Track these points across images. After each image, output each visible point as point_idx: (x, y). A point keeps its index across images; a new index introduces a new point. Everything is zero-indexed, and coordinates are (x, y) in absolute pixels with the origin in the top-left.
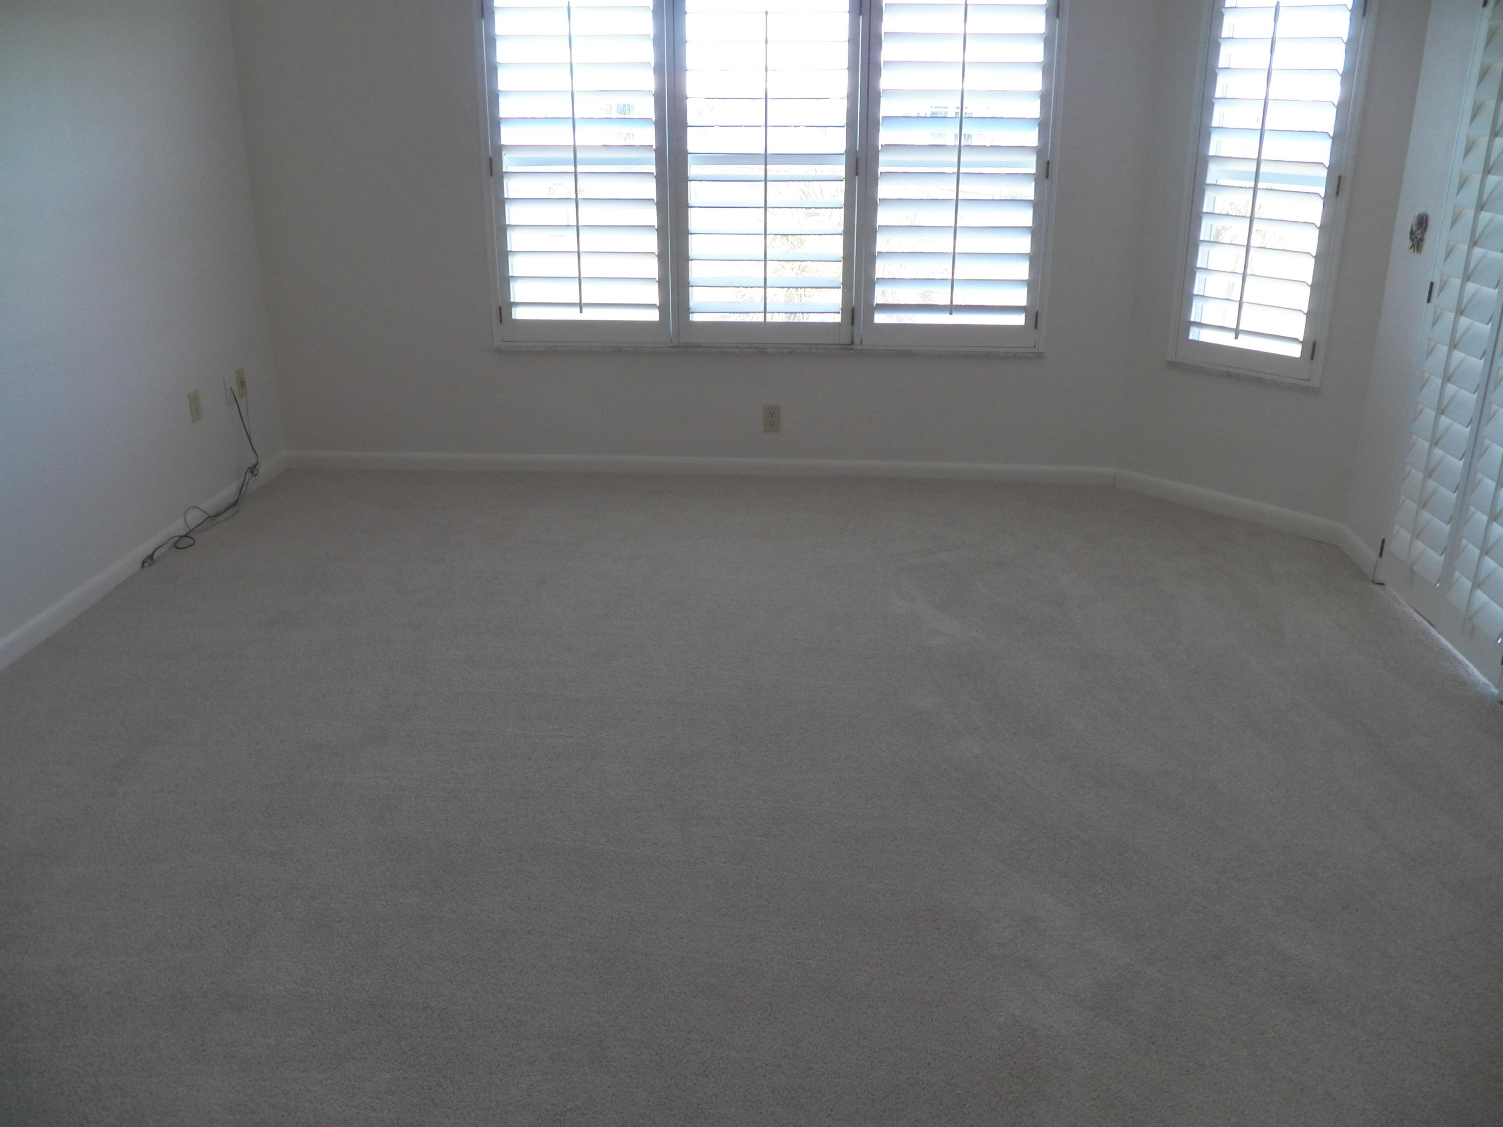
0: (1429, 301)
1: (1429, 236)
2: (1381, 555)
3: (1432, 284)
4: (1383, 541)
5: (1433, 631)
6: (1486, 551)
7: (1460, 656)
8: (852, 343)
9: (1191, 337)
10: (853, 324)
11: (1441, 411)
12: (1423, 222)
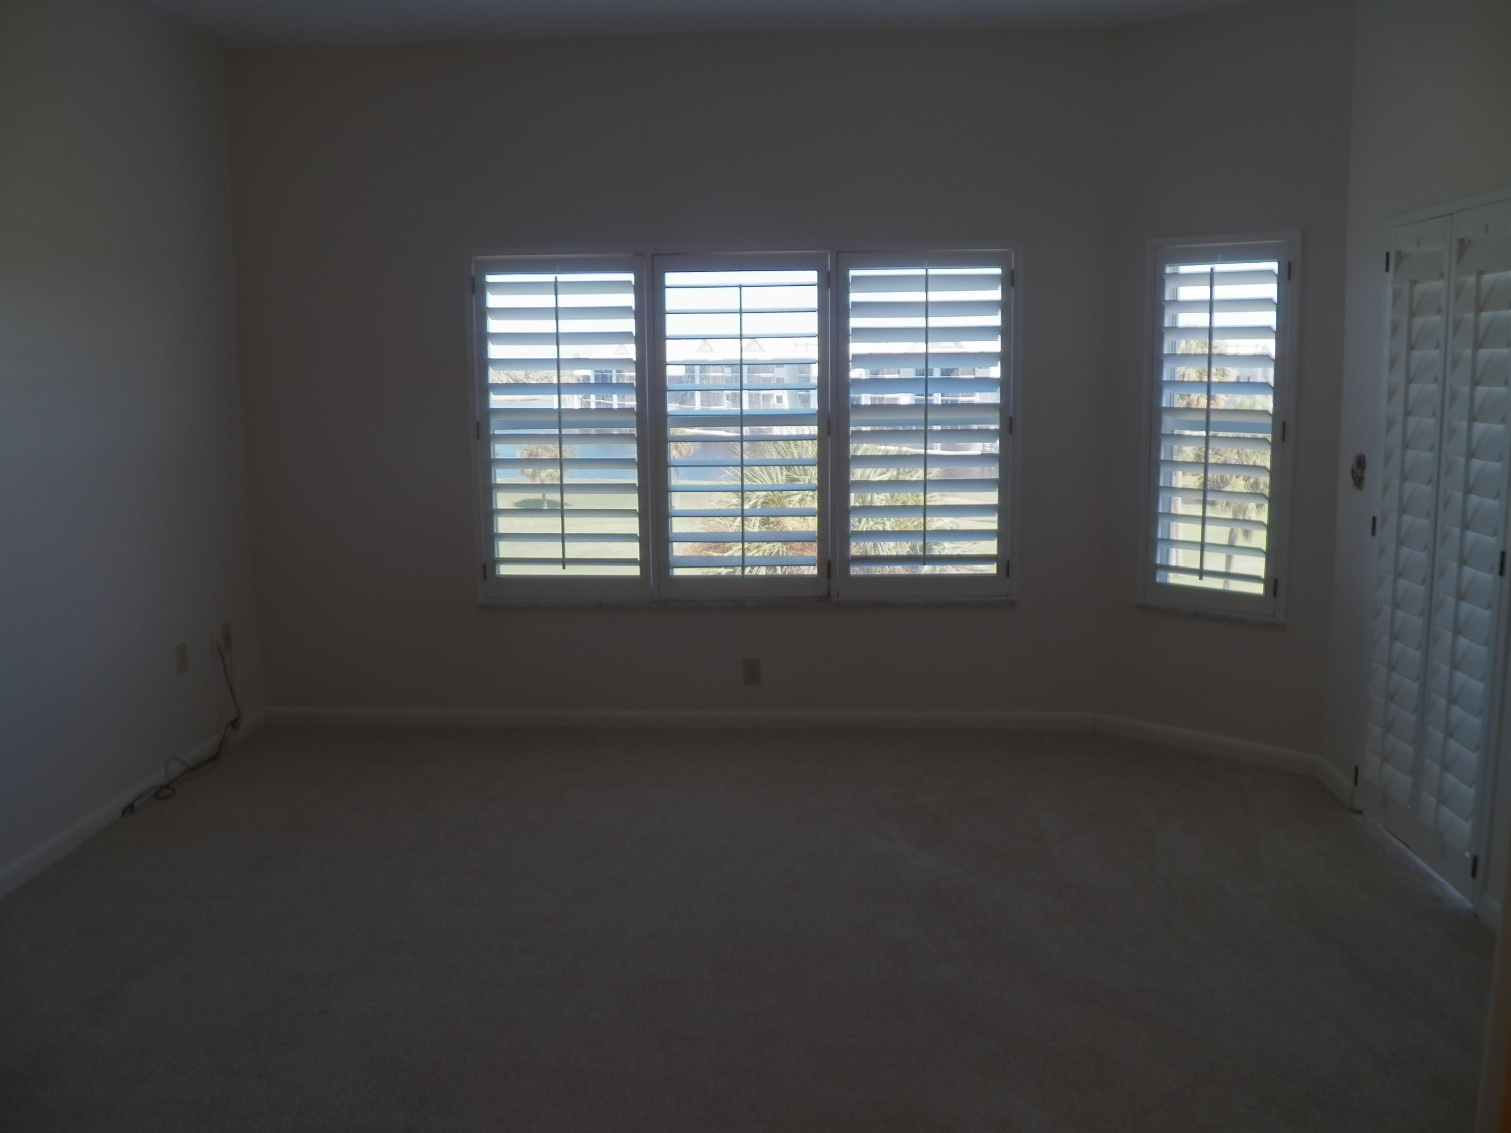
0: (1373, 533)
1: (1368, 474)
2: (1356, 783)
3: (1374, 519)
4: (1357, 769)
5: (1410, 853)
6: (1445, 768)
7: (1437, 876)
8: (829, 595)
9: (1158, 580)
10: (829, 576)
11: (1394, 637)
12: (1361, 462)
